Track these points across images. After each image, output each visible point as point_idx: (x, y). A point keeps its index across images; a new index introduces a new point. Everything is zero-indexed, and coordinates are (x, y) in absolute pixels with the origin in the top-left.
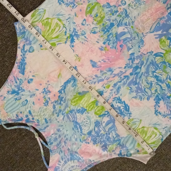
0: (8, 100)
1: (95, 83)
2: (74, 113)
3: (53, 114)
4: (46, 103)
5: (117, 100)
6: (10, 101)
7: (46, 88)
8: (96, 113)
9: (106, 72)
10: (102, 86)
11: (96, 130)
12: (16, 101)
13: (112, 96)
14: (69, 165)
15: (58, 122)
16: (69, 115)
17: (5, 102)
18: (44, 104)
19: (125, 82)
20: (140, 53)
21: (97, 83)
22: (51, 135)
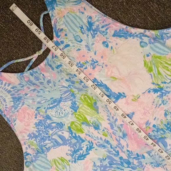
0: (80, 18)
1: (108, 119)
2: (72, 98)
3: (68, 74)
4: (81, 64)
5: (90, 145)
6: (79, 20)
7: (98, 63)
8: (72, 123)
9: (122, 131)
10: (105, 128)
11: (52, 124)
12: (80, 27)
13: (95, 140)
14: (6, 96)
15: (59, 81)
16: (69, 93)
17: (78, 14)
18: (78, 63)
19: (111, 153)
20: (145, 164)
21: (109, 122)
22: (43, 73)
